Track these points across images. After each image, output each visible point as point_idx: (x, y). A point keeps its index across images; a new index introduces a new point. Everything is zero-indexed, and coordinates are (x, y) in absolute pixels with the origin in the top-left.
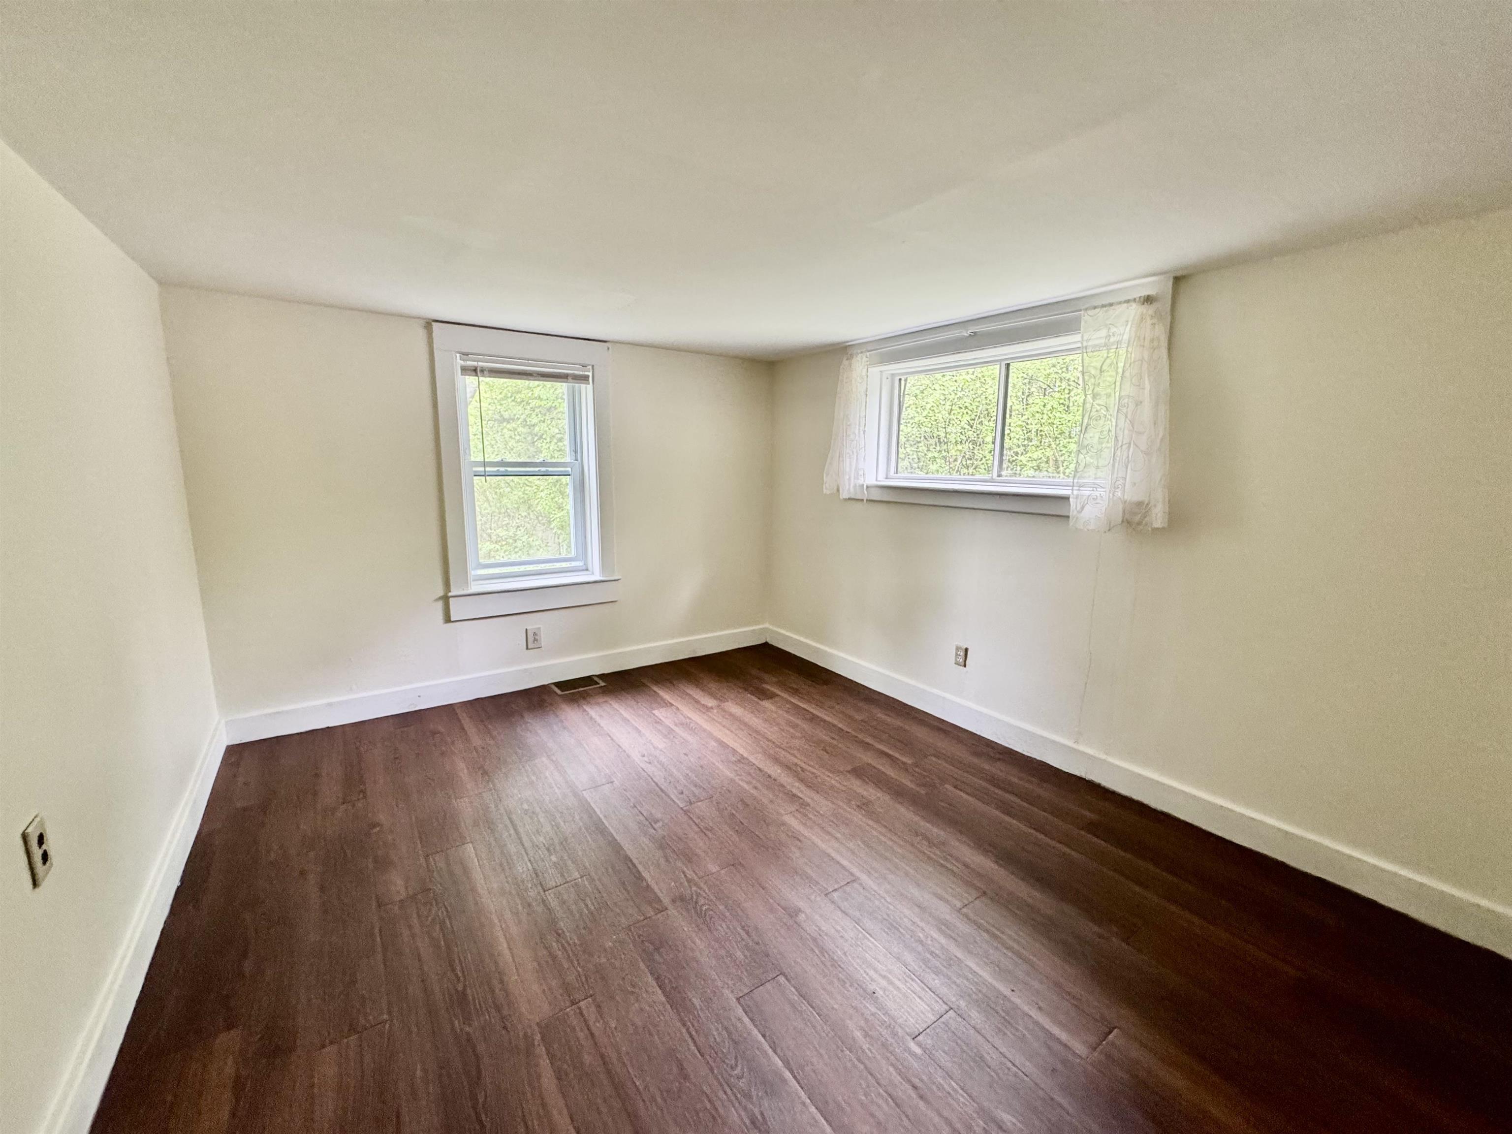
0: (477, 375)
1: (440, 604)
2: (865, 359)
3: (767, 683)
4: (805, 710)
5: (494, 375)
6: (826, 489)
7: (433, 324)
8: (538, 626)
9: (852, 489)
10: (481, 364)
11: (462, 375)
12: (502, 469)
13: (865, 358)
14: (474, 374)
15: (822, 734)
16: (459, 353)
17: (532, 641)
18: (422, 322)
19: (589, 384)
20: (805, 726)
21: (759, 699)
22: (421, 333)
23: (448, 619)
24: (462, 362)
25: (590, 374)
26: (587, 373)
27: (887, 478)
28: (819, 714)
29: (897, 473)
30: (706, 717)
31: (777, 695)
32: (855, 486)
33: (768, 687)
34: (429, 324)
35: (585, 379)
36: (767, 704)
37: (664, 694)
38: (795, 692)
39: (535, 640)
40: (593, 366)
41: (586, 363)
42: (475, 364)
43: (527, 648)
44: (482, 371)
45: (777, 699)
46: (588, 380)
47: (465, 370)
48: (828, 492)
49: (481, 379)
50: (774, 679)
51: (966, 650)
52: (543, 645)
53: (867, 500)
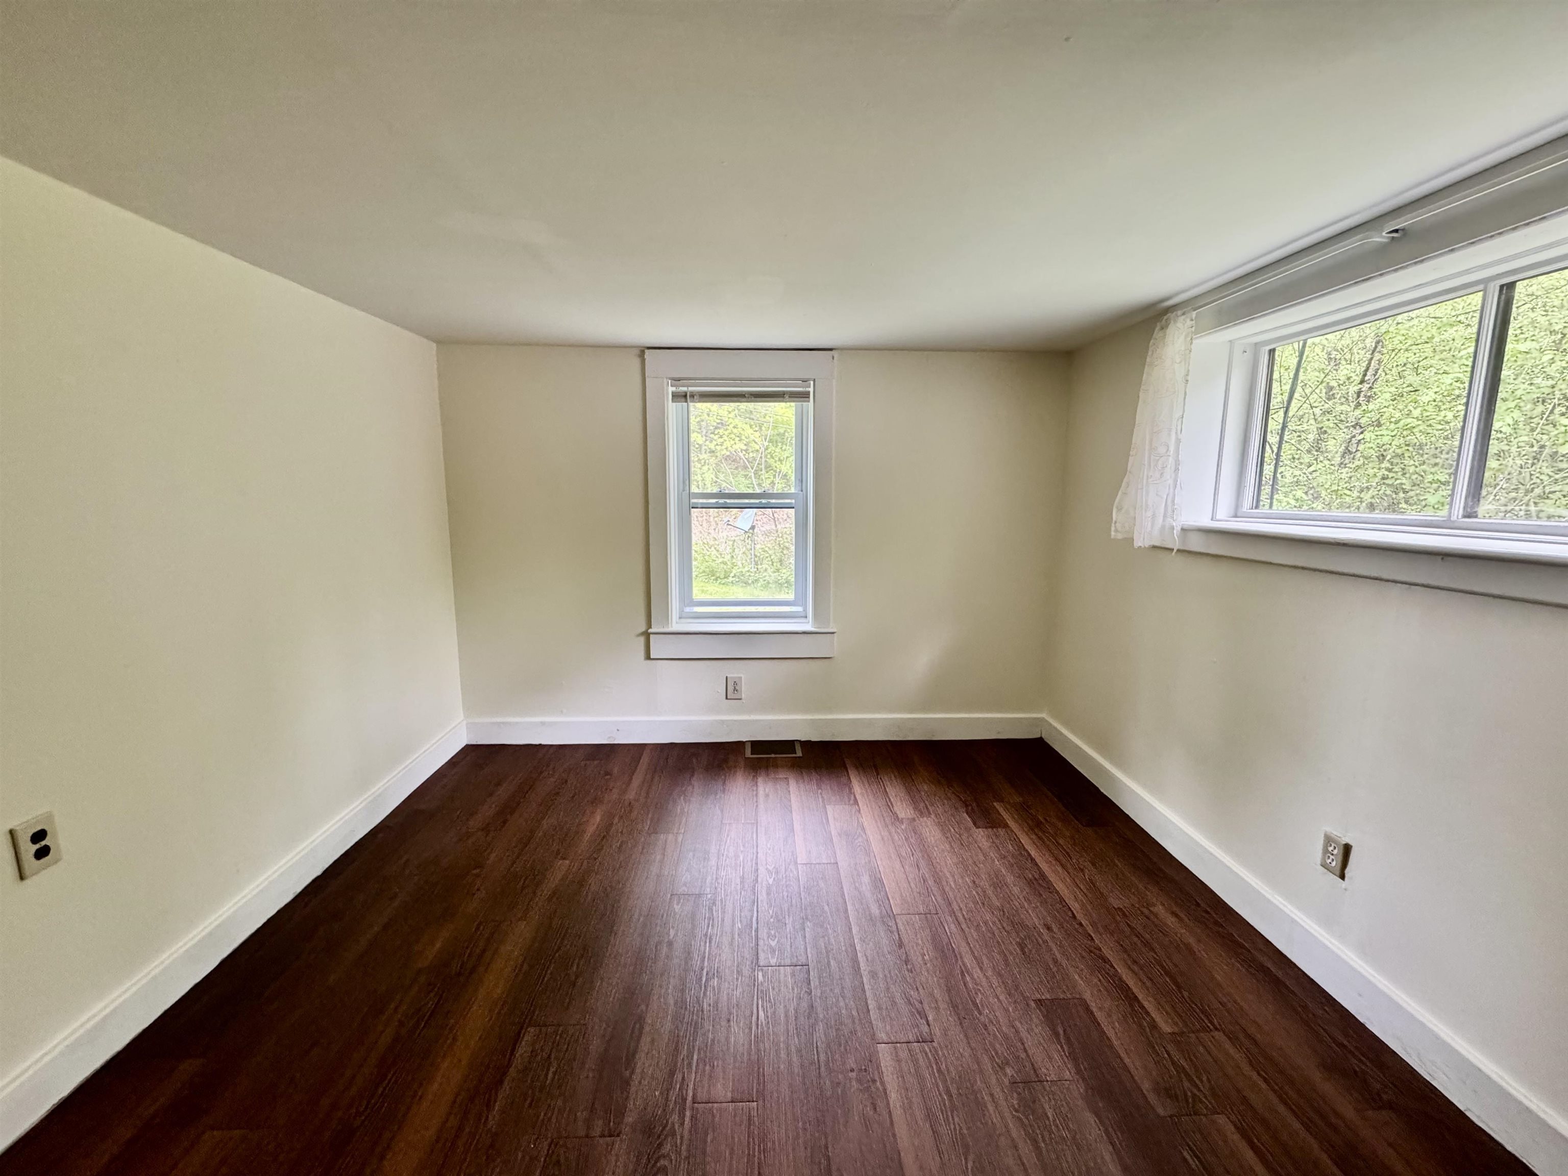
0: (686, 401)
1: (642, 639)
2: (1189, 323)
3: (1001, 800)
4: (1033, 860)
5: (705, 399)
6: (1116, 531)
7: (647, 351)
8: (739, 675)
9: (1156, 532)
10: (691, 389)
11: (673, 401)
12: (721, 501)
13: (1188, 320)
14: (683, 399)
15: (1034, 916)
16: (670, 379)
17: (732, 691)
18: (637, 351)
19: (809, 401)
20: (1016, 889)
21: (975, 824)
22: (636, 362)
23: (648, 657)
24: (674, 389)
25: (811, 390)
26: (807, 389)
27: (1236, 516)
28: (1052, 877)
29: (1257, 507)
30: (886, 834)
31: (1006, 826)
32: (1163, 527)
33: (1001, 810)
34: (642, 351)
35: (804, 396)
36: (981, 836)
37: (858, 786)
38: (1035, 826)
39: (735, 689)
40: (814, 381)
41: (806, 377)
42: (685, 389)
43: (727, 698)
44: (692, 396)
45: (1001, 832)
46: (809, 397)
47: (677, 397)
48: (1120, 536)
49: (691, 404)
50: (1018, 799)
51: (1347, 850)
52: (743, 696)
53: (1178, 551)
